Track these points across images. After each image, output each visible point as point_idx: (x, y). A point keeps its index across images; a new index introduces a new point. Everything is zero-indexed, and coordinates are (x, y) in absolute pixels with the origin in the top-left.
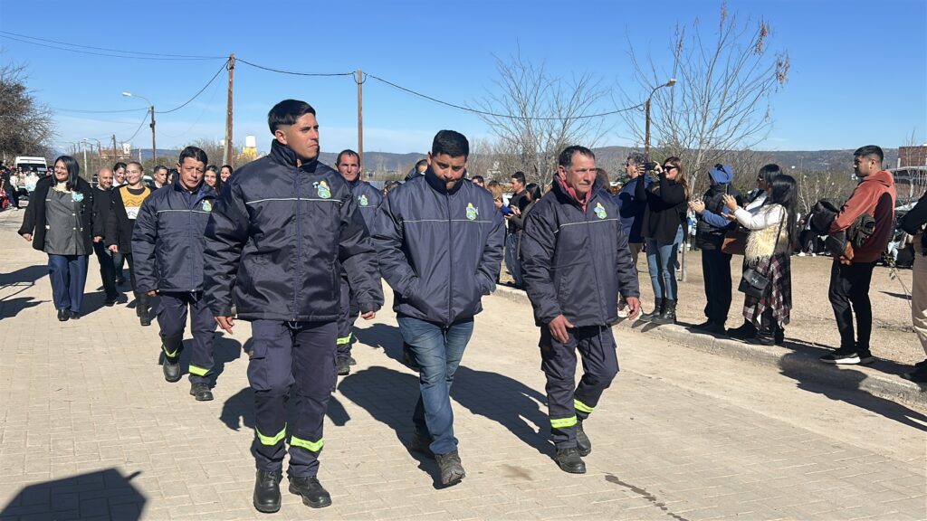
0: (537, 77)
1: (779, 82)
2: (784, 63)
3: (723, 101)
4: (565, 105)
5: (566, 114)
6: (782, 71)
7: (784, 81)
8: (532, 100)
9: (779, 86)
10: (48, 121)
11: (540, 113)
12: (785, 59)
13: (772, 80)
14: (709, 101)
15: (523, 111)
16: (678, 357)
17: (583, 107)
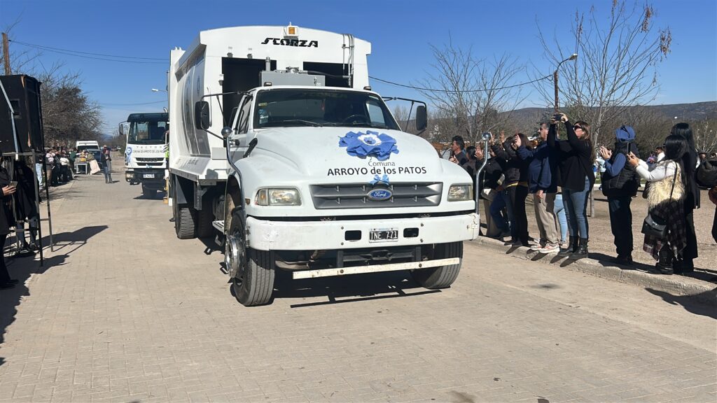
0: (466, 59)
1: (663, 53)
2: (666, 37)
3: (617, 71)
4: (490, 80)
5: (490, 87)
6: (665, 44)
7: (668, 52)
8: (462, 78)
9: (664, 56)
10: (98, 114)
11: (470, 87)
12: (667, 34)
13: (657, 52)
14: (606, 72)
15: (456, 87)
16: (592, 286)
17: (504, 81)
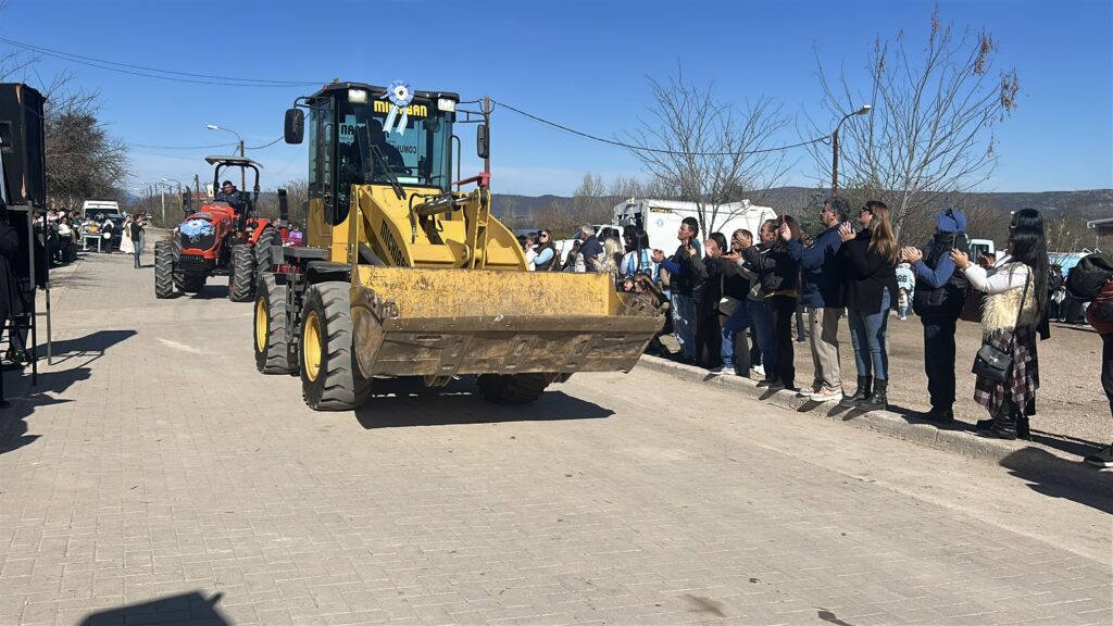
0: (702, 104)
1: (1005, 108)
2: (1011, 85)
3: (934, 133)
4: (737, 137)
5: (737, 148)
6: (1008, 95)
7: (1012, 108)
8: (696, 132)
9: (1006, 113)
10: (121, 159)
11: (706, 146)
12: (1012, 79)
13: (997, 106)
14: (917, 133)
15: (685, 145)
16: (892, 452)
17: (759, 139)
